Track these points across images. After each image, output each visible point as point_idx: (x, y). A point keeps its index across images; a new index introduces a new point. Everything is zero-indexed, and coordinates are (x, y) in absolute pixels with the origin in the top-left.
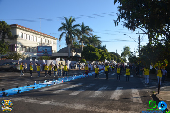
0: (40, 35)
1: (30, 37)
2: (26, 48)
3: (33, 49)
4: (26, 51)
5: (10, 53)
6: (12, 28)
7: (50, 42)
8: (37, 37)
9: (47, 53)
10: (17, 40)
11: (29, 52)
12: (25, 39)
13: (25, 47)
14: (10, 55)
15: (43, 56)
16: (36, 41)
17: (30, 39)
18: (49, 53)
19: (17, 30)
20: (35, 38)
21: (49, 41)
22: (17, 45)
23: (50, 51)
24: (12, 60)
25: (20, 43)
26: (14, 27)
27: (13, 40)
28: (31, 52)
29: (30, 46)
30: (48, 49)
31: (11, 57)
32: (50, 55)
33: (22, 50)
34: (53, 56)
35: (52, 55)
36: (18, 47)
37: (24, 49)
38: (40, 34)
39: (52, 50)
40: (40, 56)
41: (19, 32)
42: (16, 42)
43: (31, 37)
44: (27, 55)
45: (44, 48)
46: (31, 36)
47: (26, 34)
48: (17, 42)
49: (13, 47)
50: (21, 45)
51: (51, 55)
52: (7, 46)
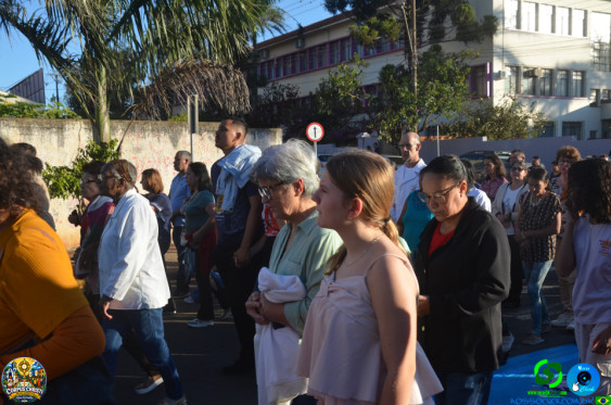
1: (553, 17)
2: (534, 77)
3: (568, 81)
4: (533, 91)
5: (474, 106)
8: (590, 13)
10: (498, 40)
11: (551, 93)
12: (532, 29)
13: (531, 74)
14: (478, 114)
16: (585, 34)
17: (553, 31)
20: (578, 17)
22: (498, 66)
24: (485, 139)
25: (505, 53)
28: (561, 97)
29: (551, 65)
31: (476, 123)
33: (517, 91)
36: (499, 76)
37: (526, 84)
42: (490, 52)
43: (558, 19)
44: (538, 108)
46: (559, 11)
47: (537, 5)
48: (495, 50)
49: (479, 76)
50: (511, 66)
52: (461, 75)
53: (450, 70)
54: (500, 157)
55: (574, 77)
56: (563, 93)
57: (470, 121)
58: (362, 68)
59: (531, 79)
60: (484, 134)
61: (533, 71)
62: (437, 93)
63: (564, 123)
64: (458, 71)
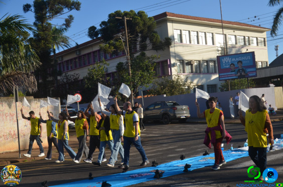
0: (222, 27)
1: (198, 36)
2: (192, 65)
3: (208, 66)
4: (191, 71)
5: (160, 80)
6: (158, 23)
7: (249, 41)
8: (214, 34)
9: (243, 70)
10: (172, 50)
11: (200, 73)
12: (188, 43)
13: (189, 63)
14: (162, 84)
15: (234, 79)
16: (213, 44)
17: (198, 43)
18: (249, 70)
19: (170, 25)
20: (209, 36)
21: (247, 38)
22: (173, 61)
23: (252, 64)
24: (165, 96)
25: (177, 56)
26: (162, 19)
27: (163, 50)
28: (204, 73)
29: (200, 58)
30: (246, 61)
31: (161, 89)
32: (250, 75)
33: (184, 72)
34: (260, 75)
35: (256, 76)
36: (174, 65)
37: (188, 68)
38: (222, 25)
39: (256, 60)
40: (226, 80)
41: (173, 29)
42: (169, 55)
43: (200, 38)
45: (234, 60)
46: (200, 34)
47: (189, 31)
48: (171, 54)
49: (164, 66)
50: (179, 60)
51: (254, 74)
52: (152, 67)
53: (146, 65)
54: (168, 104)
55: (211, 64)
56: (206, 72)
57: (158, 87)
58: (105, 65)
59: (190, 66)
60: (165, 93)
61: (190, 62)
62: (140, 76)
63: (208, 85)
64: (150, 65)
